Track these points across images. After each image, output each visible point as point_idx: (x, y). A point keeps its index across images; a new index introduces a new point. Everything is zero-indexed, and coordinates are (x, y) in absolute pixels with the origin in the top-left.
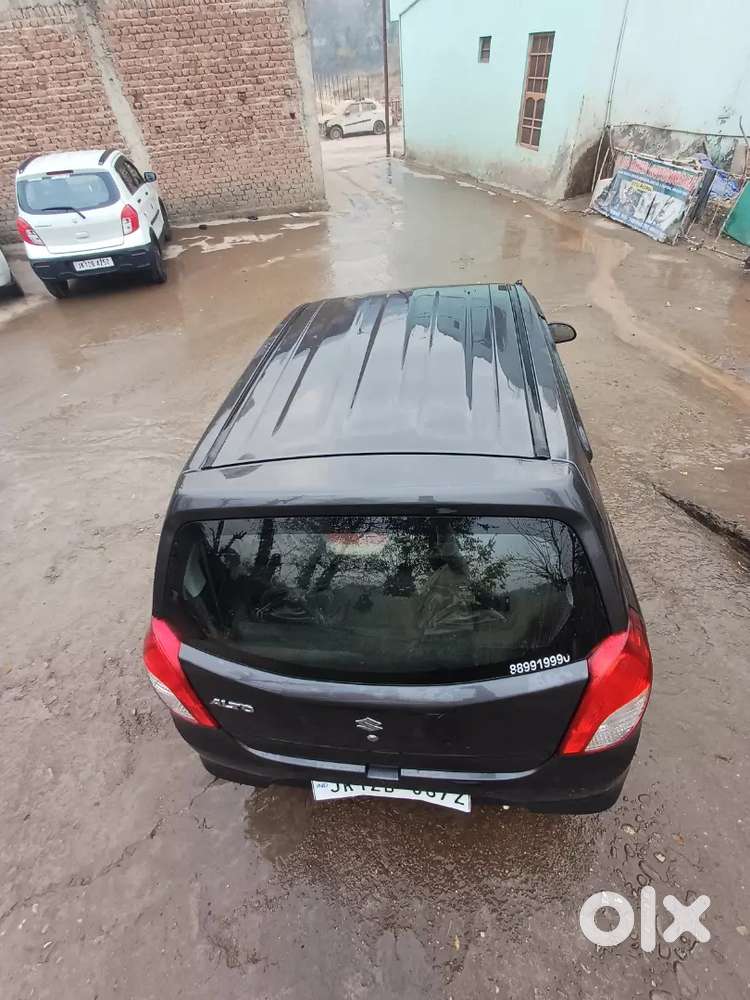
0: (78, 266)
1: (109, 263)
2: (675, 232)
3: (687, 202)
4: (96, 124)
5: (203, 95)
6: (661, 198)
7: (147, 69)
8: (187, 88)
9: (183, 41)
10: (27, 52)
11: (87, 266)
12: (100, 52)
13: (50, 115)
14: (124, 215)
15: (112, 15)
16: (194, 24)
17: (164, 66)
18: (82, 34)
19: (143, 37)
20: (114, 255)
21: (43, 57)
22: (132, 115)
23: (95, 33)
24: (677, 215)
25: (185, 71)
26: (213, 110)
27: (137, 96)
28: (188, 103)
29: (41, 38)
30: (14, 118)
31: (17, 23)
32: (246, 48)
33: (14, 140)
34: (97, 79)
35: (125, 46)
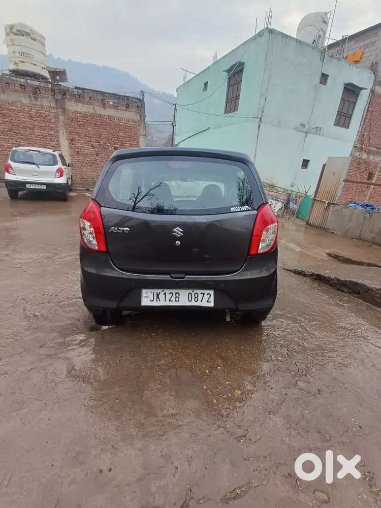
0: (28, 186)
1: (44, 187)
2: (280, 213)
3: (283, 203)
4: (51, 146)
5: (100, 145)
6: (274, 202)
7: (79, 133)
8: (94, 142)
9: (96, 127)
10: (31, 117)
11: (32, 187)
12: (61, 123)
13: (32, 139)
14: (57, 171)
15: (71, 114)
16: (102, 124)
17: (87, 133)
18: (56, 117)
19: (81, 123)
20: (47, 185)
21: (36, 120)
22: (68, 146)
23: (61, 118)
24: (280, 207)
25: (95, 136)
26: (103, 151)
27: (72, 140)
28: (93, 146)
29: (38, 115)
30: (14, 137)
31: (30, 108)
32: (121, 134)
33: (11, 144)
34: (57, 131)
35: (72, 124)
